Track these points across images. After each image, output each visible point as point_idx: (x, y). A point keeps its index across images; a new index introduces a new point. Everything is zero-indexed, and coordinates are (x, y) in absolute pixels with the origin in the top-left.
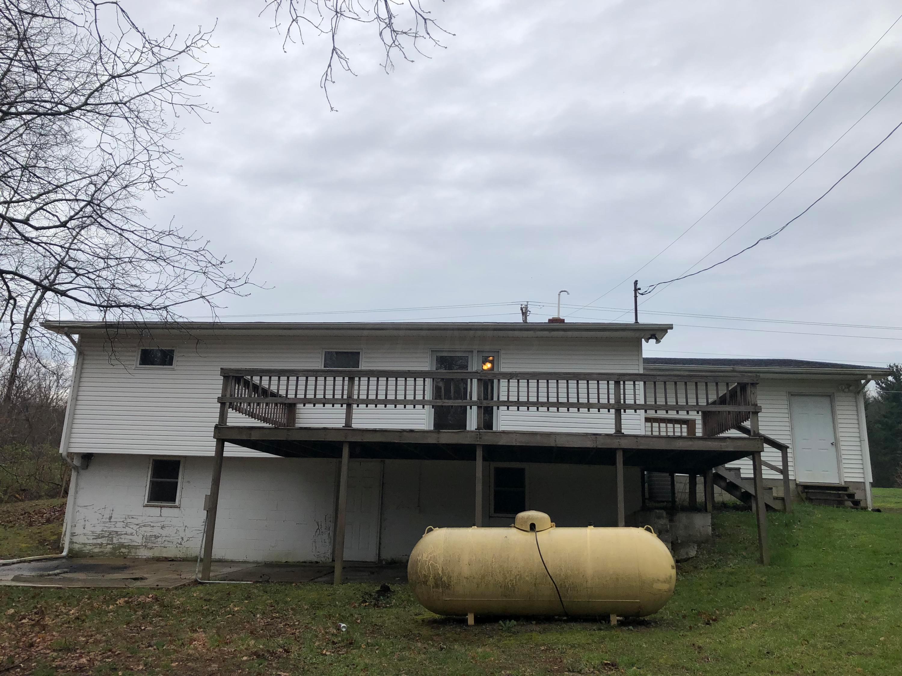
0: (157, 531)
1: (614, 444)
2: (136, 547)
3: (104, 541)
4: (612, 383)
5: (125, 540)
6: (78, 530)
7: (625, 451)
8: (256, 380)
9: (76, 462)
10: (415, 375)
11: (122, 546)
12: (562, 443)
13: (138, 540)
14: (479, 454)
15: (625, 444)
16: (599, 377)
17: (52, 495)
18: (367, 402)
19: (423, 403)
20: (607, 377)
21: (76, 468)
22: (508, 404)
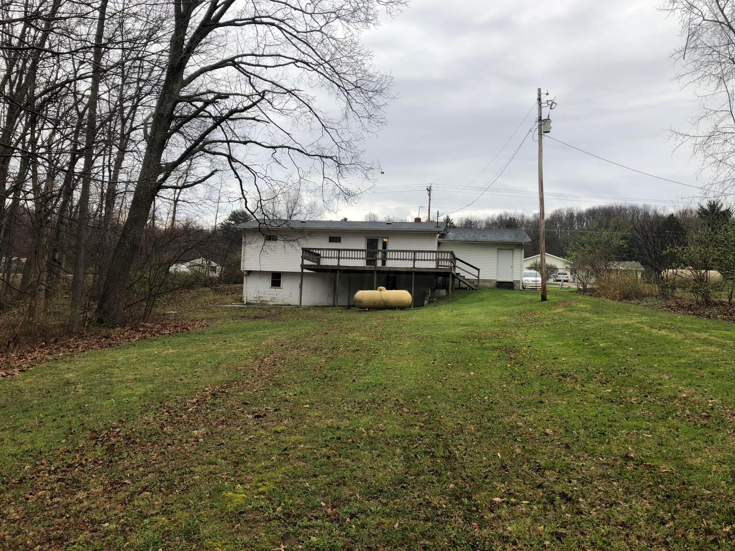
0: (275, 296)
1: (412, 270)
2: (268, 301)
3: (257, 299)
4: (413, 254)
5: (264, 299)
6: (248, 296)
7: (415, 272)
8: (314, 251)
9: (245, 273)
10: (360, 250)
11: (264, 301)
12: (398, 270)
13: (269, 299)
14: (375, 272)
15: (415, 270)
16: (409, 251)
17: (236, 283)
18: (344, 258)
19: (363, 259)
20: (412, 251)
21: (245, 275)
22: (389, 259)
